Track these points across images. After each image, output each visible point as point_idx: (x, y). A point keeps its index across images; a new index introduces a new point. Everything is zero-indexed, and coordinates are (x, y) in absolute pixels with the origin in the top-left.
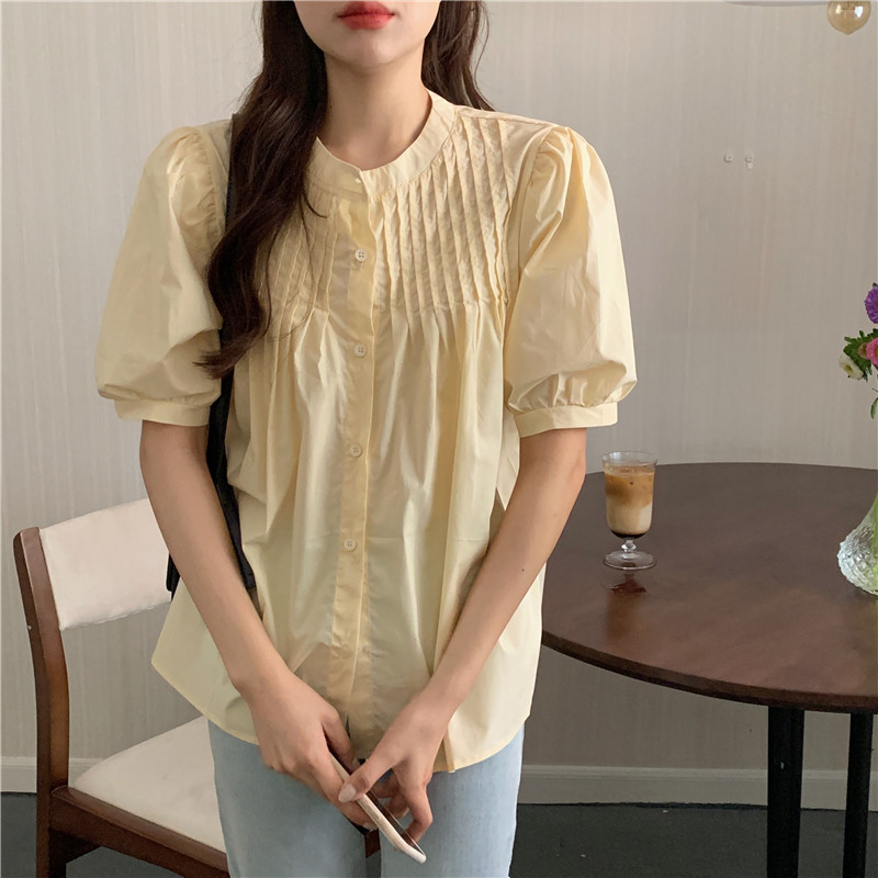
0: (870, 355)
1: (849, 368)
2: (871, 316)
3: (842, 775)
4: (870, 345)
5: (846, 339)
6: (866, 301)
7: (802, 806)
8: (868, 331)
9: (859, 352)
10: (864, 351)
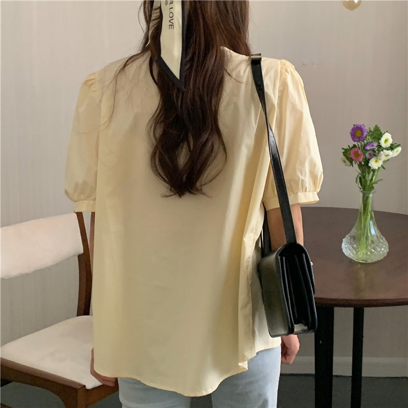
0: (352, 156)
1: (344, 161)
2: (353, 139)
3: (350, 359)
4: (352, 152)
5: (343, 149)
6: (351, 133)
7: (334, 374)
8: (351, 146)
9: (348, 155)
10: (350, 154)
